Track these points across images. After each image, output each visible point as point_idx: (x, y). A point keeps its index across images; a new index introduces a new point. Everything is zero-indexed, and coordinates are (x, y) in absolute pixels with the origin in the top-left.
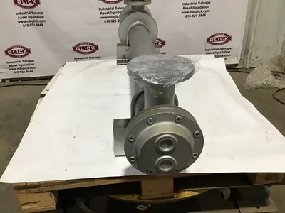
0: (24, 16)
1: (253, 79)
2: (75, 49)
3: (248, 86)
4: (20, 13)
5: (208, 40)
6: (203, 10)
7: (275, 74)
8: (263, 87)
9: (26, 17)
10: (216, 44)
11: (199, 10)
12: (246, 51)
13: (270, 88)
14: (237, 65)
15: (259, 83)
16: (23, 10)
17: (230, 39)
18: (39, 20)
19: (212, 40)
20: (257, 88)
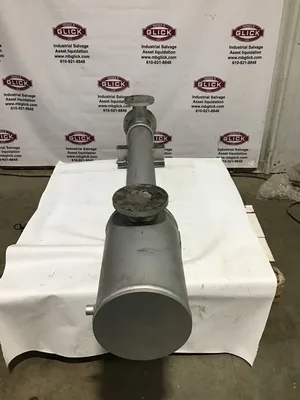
0: (13, 97)
1: (267, 189)
2: (67, 138)
3: (261, 196)
4: (9, 95)
5: (222, 139)
6: (216, 105)
7: (295, 184)
8: (277, 199)
9: (14, 99)
10: (230, 144)
11: (212, 104)
12: (265, 153)
13: (286, 199)
14: (255, 169)
15: (273, 194)
16: (12, 91)
17: (247, 139)
18: (29, 103)
19: (225, 139)
20: (270, 199)
